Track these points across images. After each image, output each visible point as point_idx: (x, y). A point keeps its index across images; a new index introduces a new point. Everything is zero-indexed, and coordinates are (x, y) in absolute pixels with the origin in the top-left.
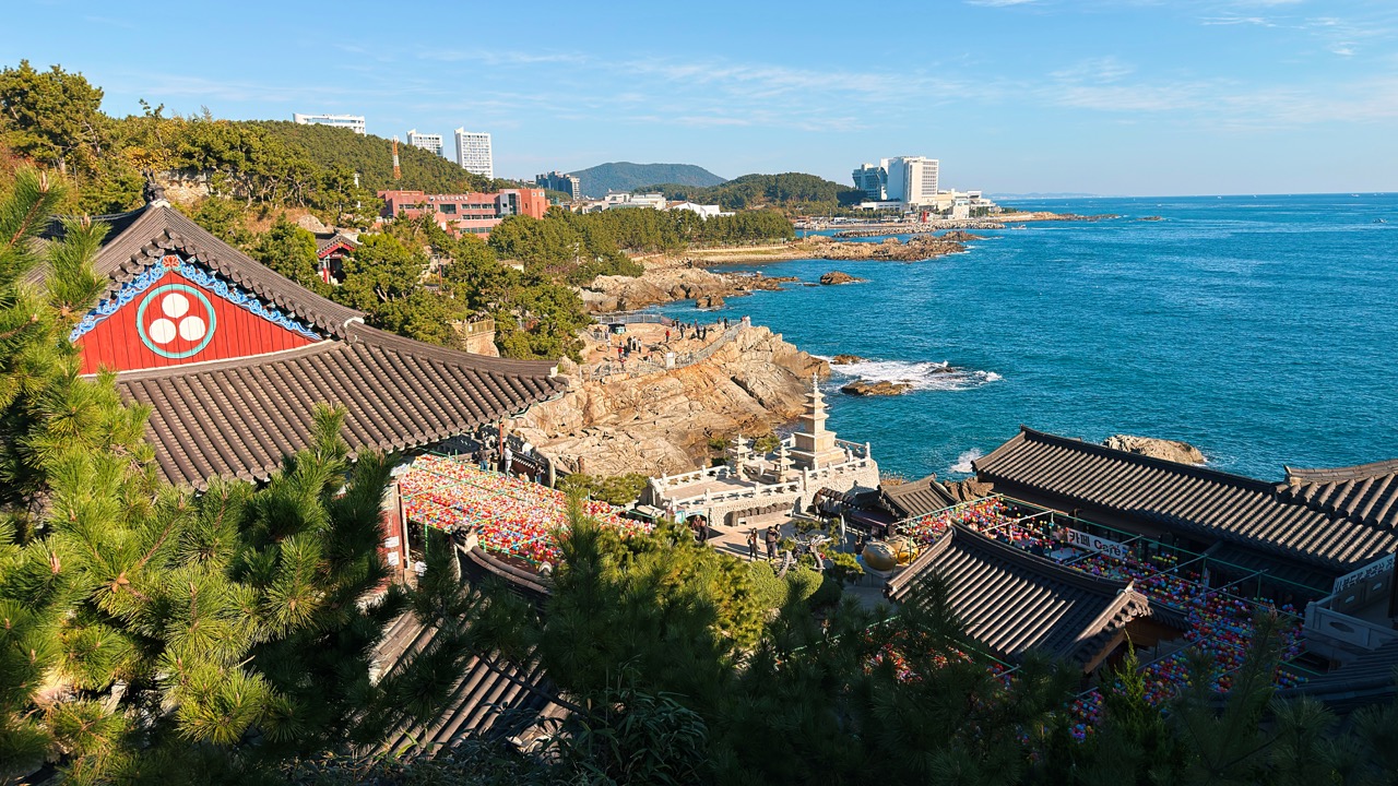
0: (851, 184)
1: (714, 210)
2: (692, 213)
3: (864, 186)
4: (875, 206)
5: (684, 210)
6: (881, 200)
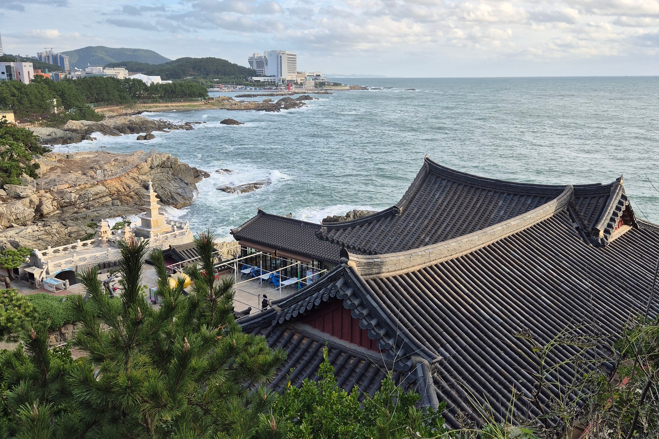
1: (157, 80)
3: (255, 68)
4: (262, 79)
5: (134, 80)
6: (265, 76)
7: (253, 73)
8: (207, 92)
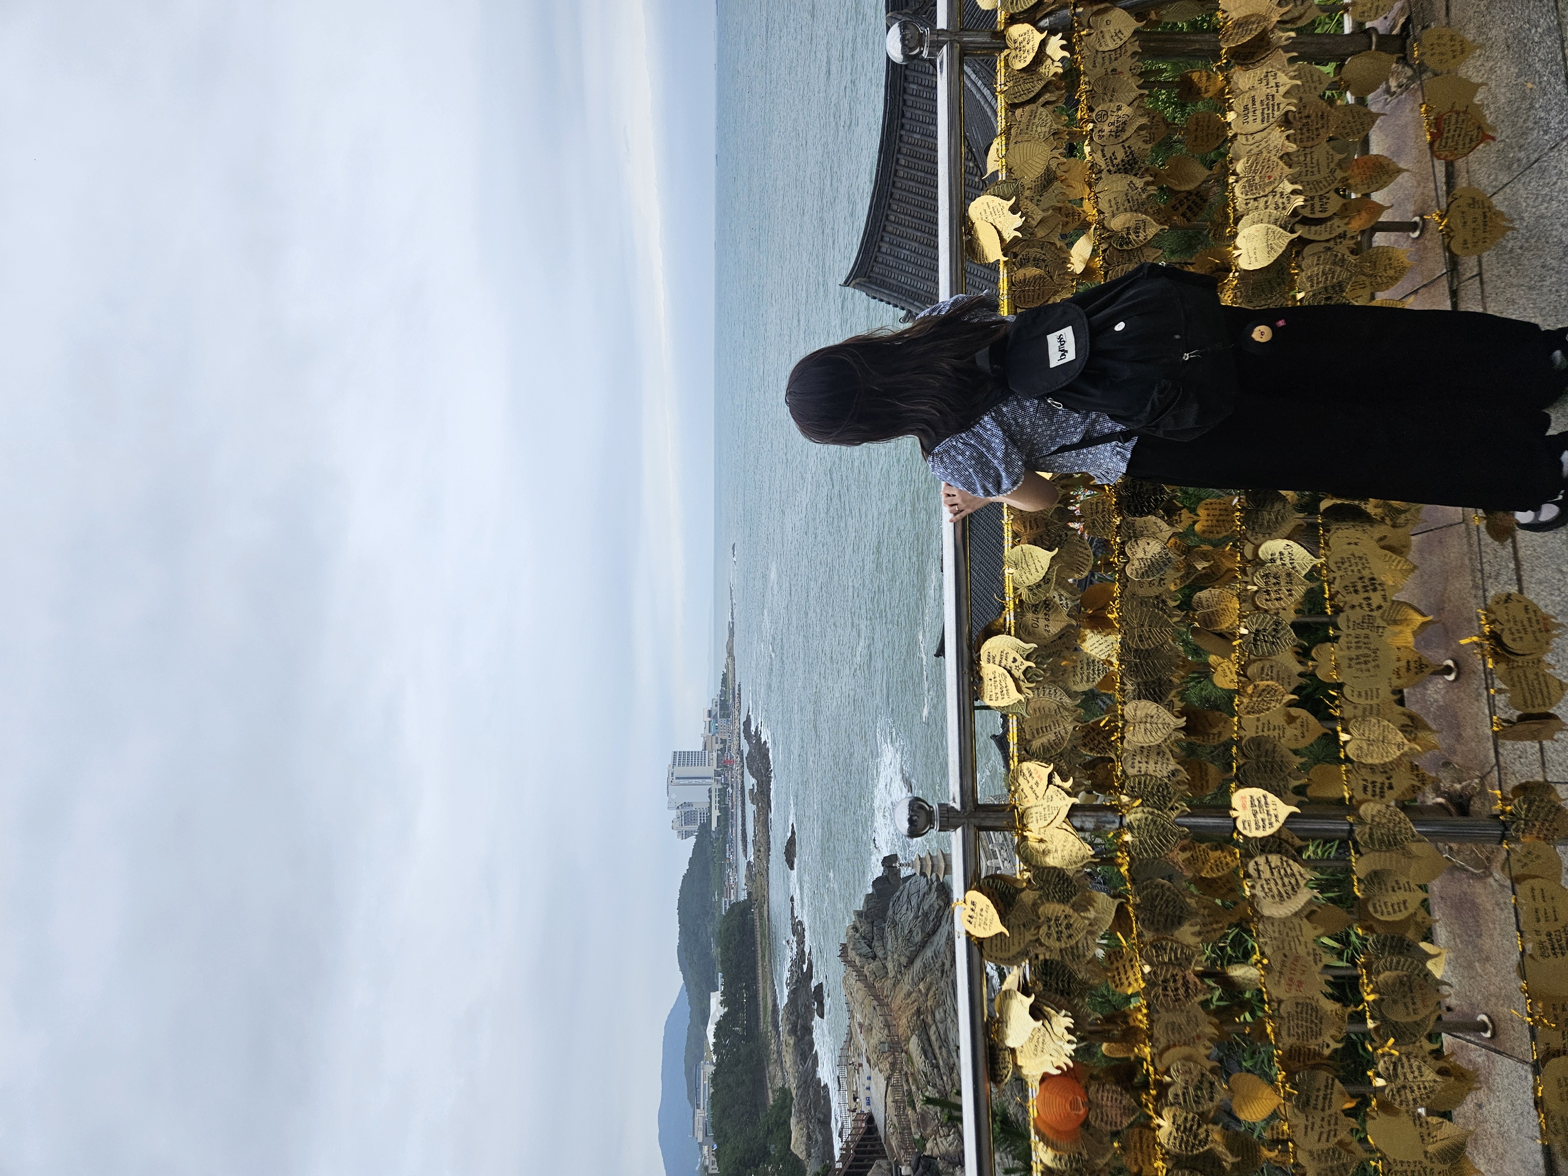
0: (692, 840)
1: (716, 998)
2: (719, 1025)
6: (710, 808)
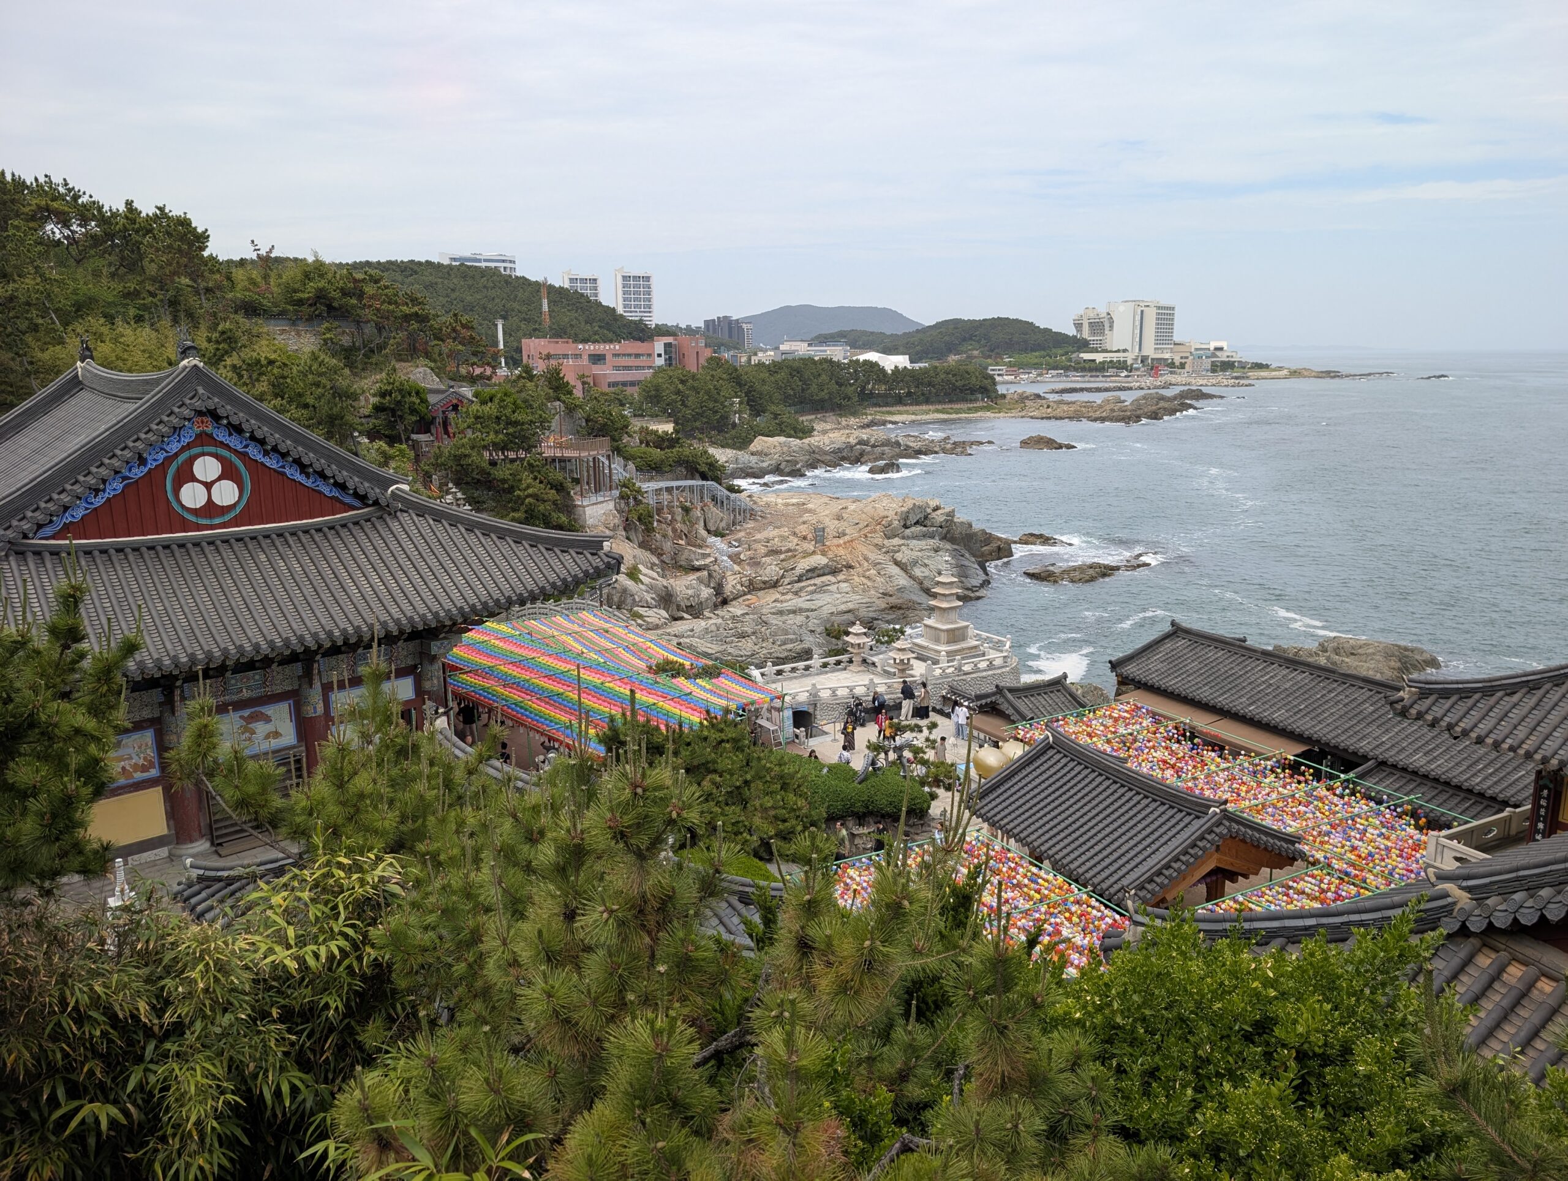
3: (1086, 334)
4: (1099, 357)
5: (865, 361)
6: (1106, 351)
7: (1083, 345)
8: (994, 383)
